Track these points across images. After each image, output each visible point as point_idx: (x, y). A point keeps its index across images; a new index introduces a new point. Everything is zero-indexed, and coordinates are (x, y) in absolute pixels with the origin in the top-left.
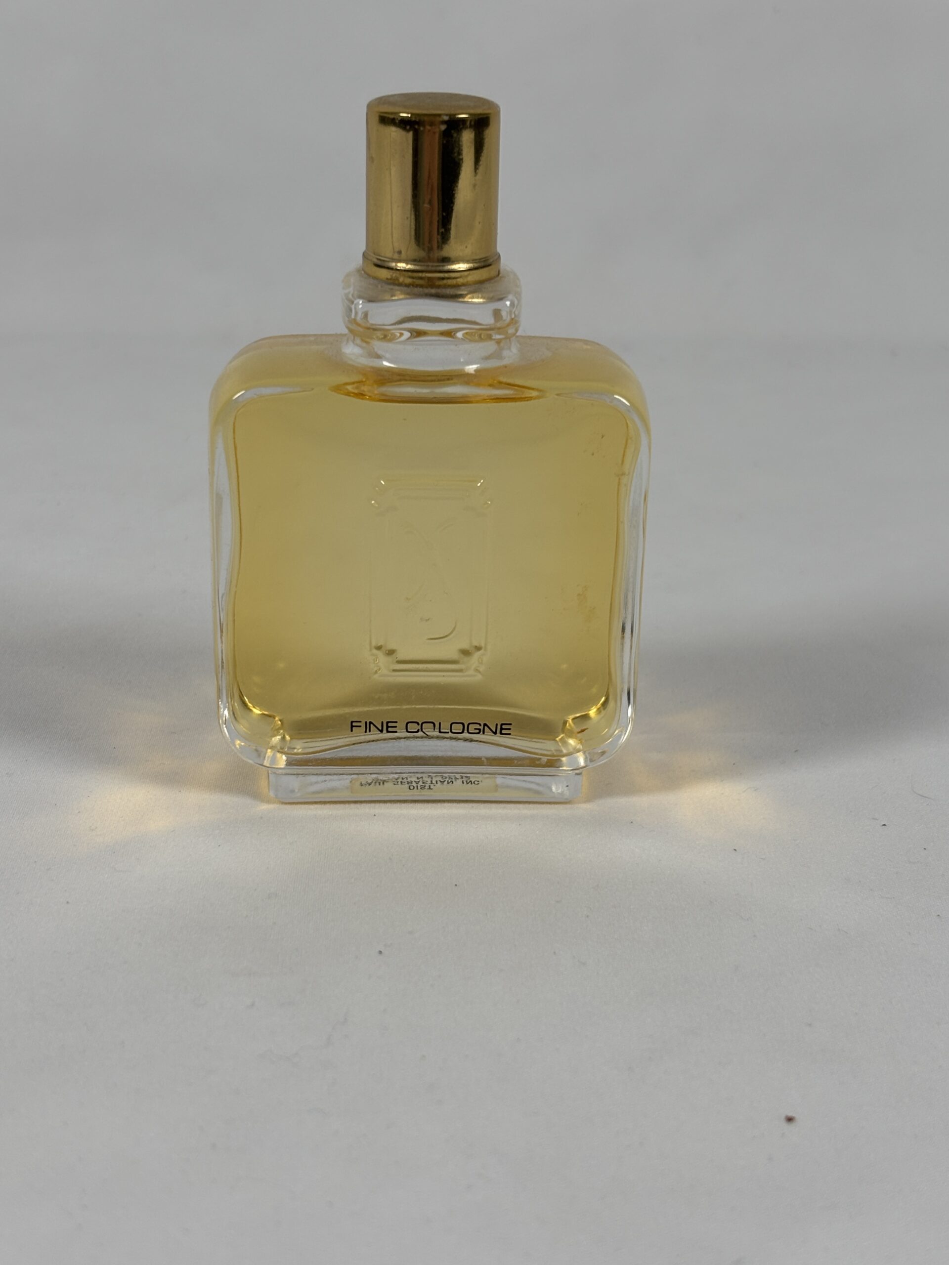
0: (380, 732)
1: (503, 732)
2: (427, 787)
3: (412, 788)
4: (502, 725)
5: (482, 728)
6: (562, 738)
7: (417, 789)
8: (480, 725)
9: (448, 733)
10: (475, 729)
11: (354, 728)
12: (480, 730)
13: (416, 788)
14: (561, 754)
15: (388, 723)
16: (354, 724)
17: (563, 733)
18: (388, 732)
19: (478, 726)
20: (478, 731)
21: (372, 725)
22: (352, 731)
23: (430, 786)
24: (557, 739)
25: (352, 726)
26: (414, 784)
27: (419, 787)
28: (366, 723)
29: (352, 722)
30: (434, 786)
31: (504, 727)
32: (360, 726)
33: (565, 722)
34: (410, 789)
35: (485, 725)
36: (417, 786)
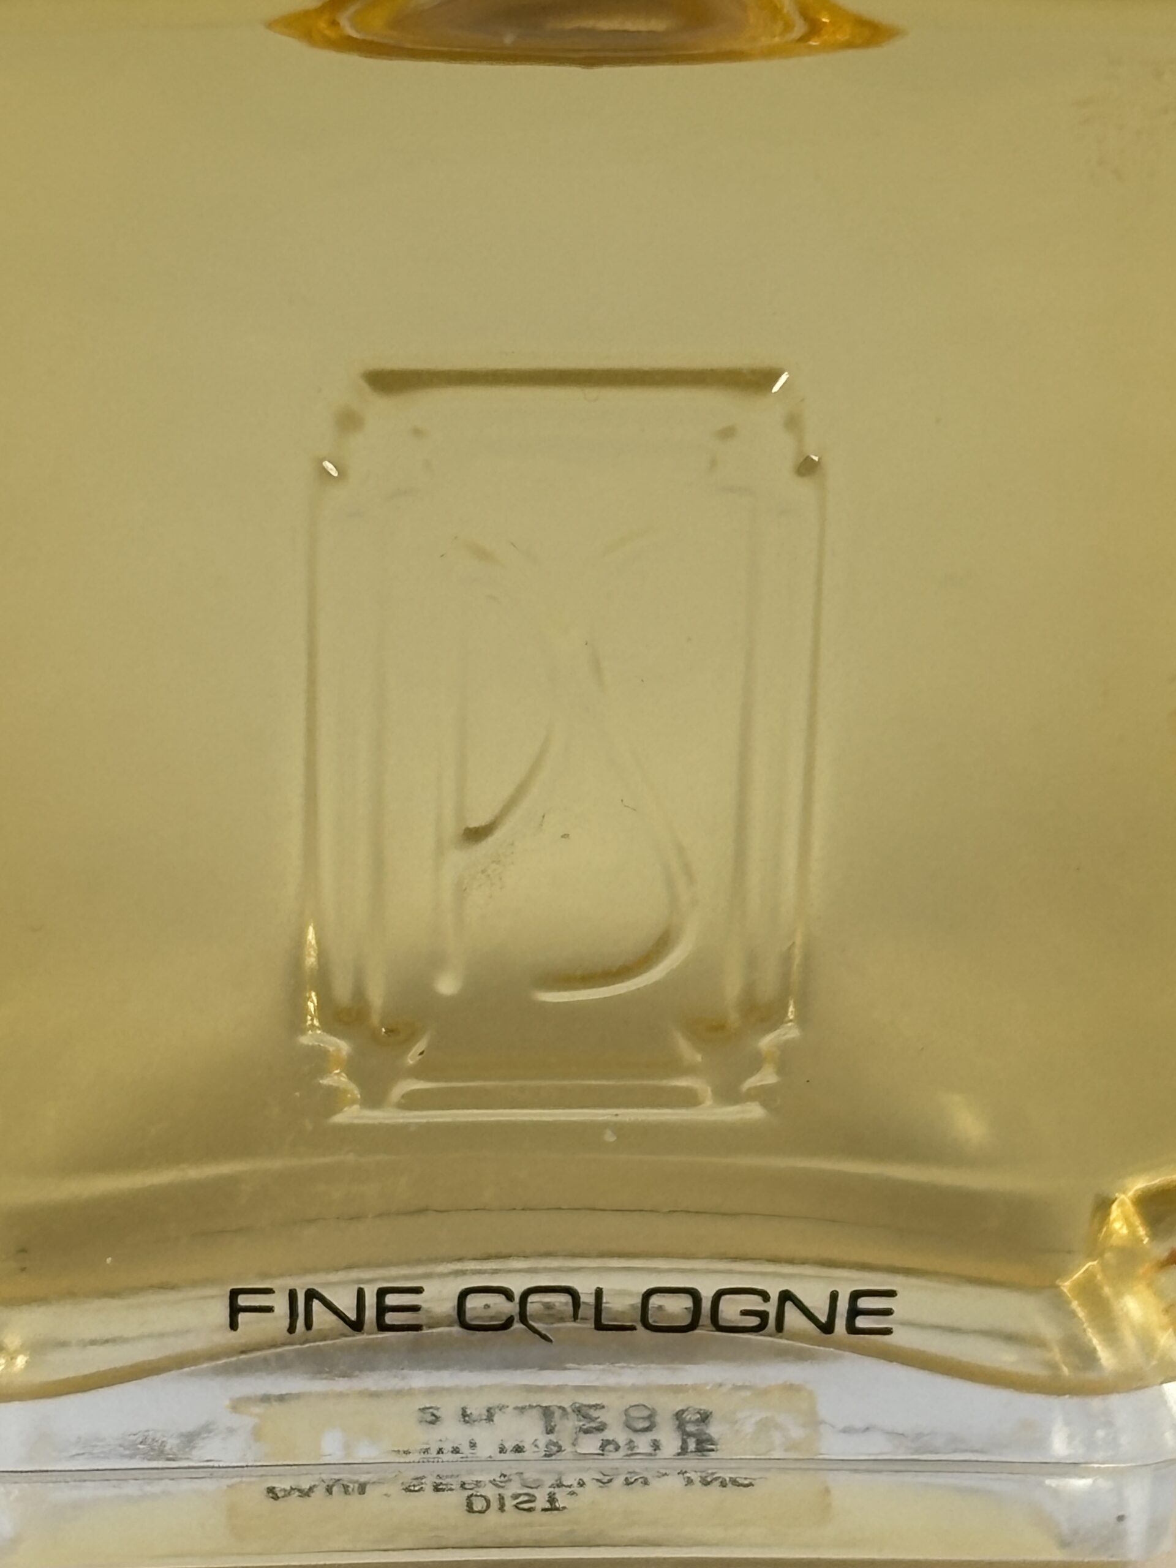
0: (347, 1329)
1: (861, 1322)
2: (541, 1502)
3: (479, 1505)
4: (856, 1296)
5: (771, 1308)
6: (1090, 1276)
7: (502, 1508)
8: (765, 1296)
9: (632, 1328)
10: (745, 1313)
11: (242, 1317)
12: (763, 1315)
13: (495, 1504)
14: (1091, 1376)
15: (382, 1293)
16: (243, 1301)
17: (1090, 1256)
18: (382, 1327)
19: (754, 1303)
20: (754, 1321)
21: (316, 1304)
22: (234, 1325)
23: (552, 1499)
24: (1066, 1286)
25: (235, 1311)
26: (491, 1492)
27: (509, 1503)
28: (292, 1295)
29: (234, 1294)
30: (572, 1493)
31: (864, 1303)
32: (269, 1309)
33: (1103, 1206)
34: (470, 1509)
35: (786, 1296)
36: (501, 1498)
